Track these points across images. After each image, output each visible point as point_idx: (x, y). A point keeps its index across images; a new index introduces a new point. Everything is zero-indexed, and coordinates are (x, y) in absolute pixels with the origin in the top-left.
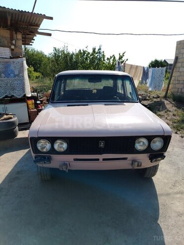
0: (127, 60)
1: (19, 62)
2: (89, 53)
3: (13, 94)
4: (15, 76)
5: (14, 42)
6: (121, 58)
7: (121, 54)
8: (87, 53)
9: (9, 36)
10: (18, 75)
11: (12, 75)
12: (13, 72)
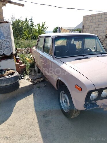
0: (48, 27)
1: (6, 27)
2: (23, 22)
3: (4, 53)
4: (5, 38)
6: (43, 26)
7: (43, 23)
10: (7, 37)
11: (2, 37)
12: (2, 34)
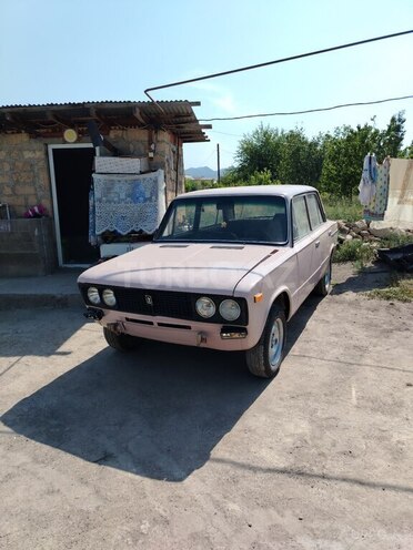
3: (141, 228)
4: (146, 200)
5: (153, 147)
8: (373, 131)
9: (146, 139)
10: (150, 199)
11: (141, 199)
12: (142, 194)
